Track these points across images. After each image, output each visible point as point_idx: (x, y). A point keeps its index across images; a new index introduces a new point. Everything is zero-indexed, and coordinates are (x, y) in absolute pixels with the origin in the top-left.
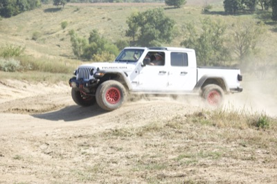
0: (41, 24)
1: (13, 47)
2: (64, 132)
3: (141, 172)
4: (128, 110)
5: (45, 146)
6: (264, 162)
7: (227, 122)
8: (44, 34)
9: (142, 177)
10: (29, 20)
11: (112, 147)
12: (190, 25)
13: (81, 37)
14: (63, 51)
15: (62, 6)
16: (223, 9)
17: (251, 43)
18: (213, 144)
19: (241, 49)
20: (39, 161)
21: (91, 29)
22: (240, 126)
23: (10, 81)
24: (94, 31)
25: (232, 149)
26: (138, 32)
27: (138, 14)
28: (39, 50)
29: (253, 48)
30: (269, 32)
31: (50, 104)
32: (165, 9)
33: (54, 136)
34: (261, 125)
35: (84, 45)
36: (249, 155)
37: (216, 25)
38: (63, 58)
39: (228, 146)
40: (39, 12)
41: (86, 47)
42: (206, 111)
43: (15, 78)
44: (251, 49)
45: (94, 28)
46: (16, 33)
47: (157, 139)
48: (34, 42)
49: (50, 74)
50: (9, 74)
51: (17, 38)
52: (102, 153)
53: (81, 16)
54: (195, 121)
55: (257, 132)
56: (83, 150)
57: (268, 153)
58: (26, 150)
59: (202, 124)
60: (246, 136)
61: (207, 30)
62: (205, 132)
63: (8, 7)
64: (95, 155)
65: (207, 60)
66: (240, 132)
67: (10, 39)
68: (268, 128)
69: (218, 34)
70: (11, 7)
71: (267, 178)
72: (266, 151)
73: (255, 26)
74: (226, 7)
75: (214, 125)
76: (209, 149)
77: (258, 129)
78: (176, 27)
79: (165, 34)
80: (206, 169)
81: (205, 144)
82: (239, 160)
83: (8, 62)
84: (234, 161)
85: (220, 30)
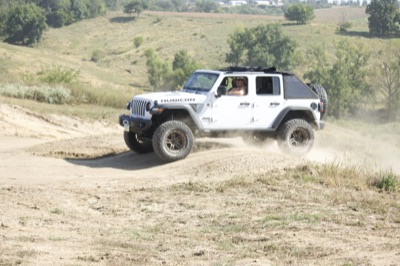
0: (105, 39)
1: (62, 69)
2: (122, 185)
3: (214, 234)
4: (211, 160)
5: (95, 200)
7: (339, 179)
8: (110, 54)
9: (214, 239)
10: (87, 32)
11: (181, 204)
12: (318, 50)
13: (162, 61)
14: (135, 80)
15: (136, 15)
16: (367, 29)
18: (313, 206)
20: (84, 218)
21: (177, 49)
22: (357, 186)
23: (56, 117)
24: (182, 53)
25: (337, 213)
26: (244, 56)
27: (244, 31)
28: (101, 76)
31: (107, 148)
32: (284, 25)
33: (109, 189)
34: (384, 185)
35: (165, 71)
36: (357, 220)
37: (356, 52)
38: (133, 89)
39: (333, 209)
40: (103, 22)
41: (168, 75)
42: (314, 165)
43: (63, 113)
45: (182, 48)
46: (69, 50)
47: (242, 196)
48: (93, 64)
49: (112, 110)
50: (54, 107)
51: (70, 58)
52: (168, 211)
53: (163, 30)
54: (296, 177)
55: (379, 194)
56: (143, 206)
58: (69, 204)
59: (306, 181)
61: (343, 59)
62: (307, 191)
63: (58, 12)
64: (159, 212)
66: (355, 194)
67: (60, 59)
68: (394, 190)
69: (358, 64)
70: (62, 12)
74: (371, 25)
75: (322, 183)
76: (306, 211)
78: (298, 52)
79: (283, 61)
80: (296, 233)
81: (303, 205)
82: (342, 225)
83: (54, 90)
84: (335, 226)
85: (361, 59)
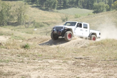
6: (27, 63)
7: (11, 46)
17: (22, 12)
18: (6, 56)
19: (18, 15)
22: (17, 48)
25: (14, 58)
29: (23, 14)
30: (30, 8)
34: (26, 47)
36: (21, 60)
37: (8, 6)
39: (12, 57)
42: (3, 42)
44: (22, 15)
55: (25, 50)
57: (29, 59)
59: (1, 48)
60: (20, 52)
61: (4, 8)
62: (2, 51)
65: (4, 20)
66: (17, 51)
68: (29, 48)
69: (8, 9)
71: (29, 70)
72: (28, 58)
73: (24, 5)
75: (6, 48)
76: (4, 59)
77: (25, 49)
80: (3, 67)
81: (2, 56)
82: (17, 63)
84: (15, 63)
85: (9, 7)
